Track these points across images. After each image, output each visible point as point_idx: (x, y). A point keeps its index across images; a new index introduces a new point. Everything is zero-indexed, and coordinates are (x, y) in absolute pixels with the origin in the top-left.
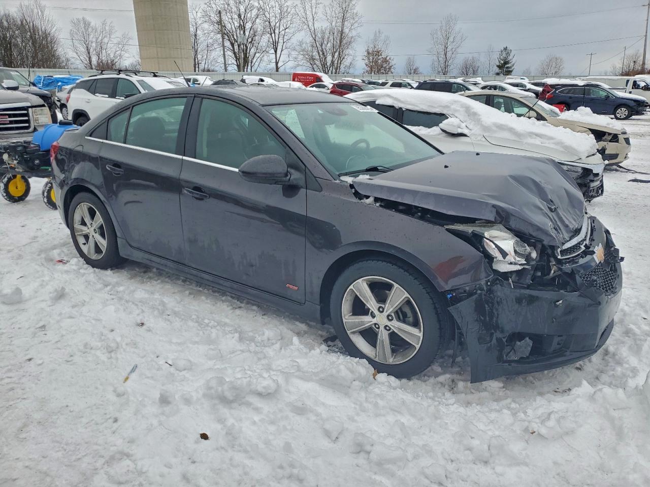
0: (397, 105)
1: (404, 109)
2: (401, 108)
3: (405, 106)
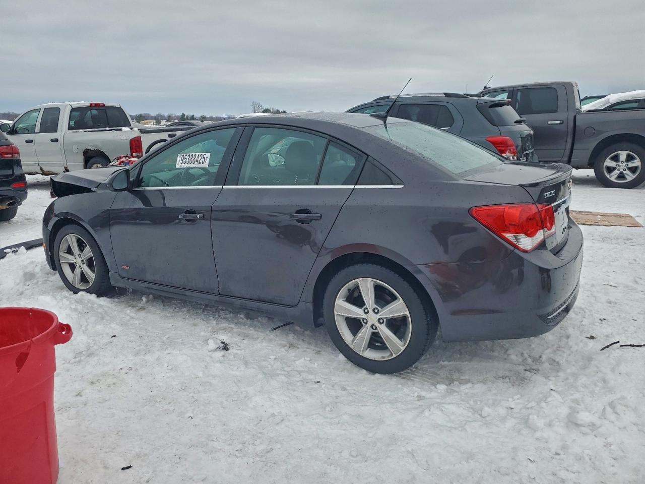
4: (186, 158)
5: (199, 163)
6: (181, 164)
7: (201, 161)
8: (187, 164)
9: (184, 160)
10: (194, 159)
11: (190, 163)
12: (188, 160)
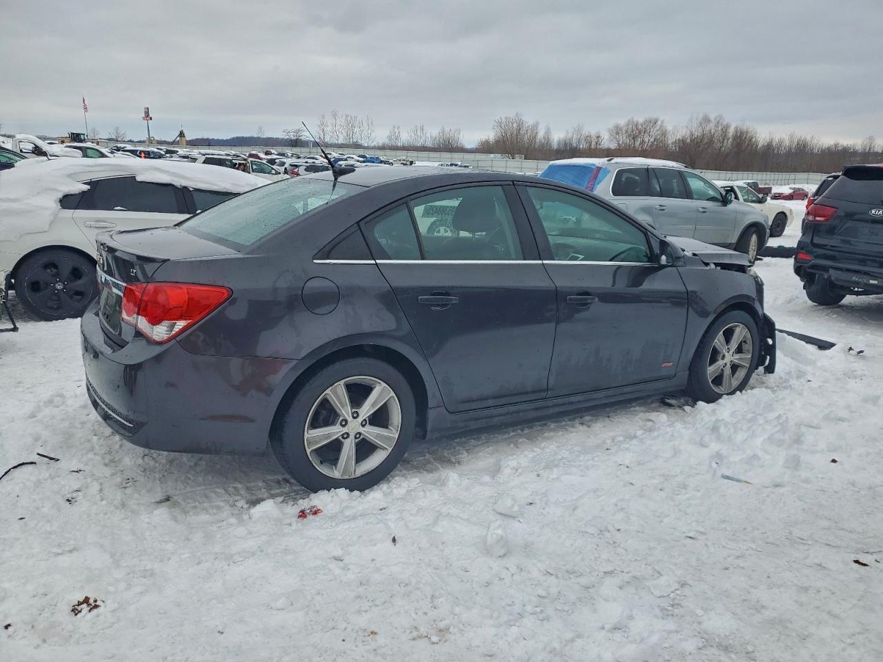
0: (178, 182)
1: (191, 189)
2: (185, 188)
3: (191, 185)
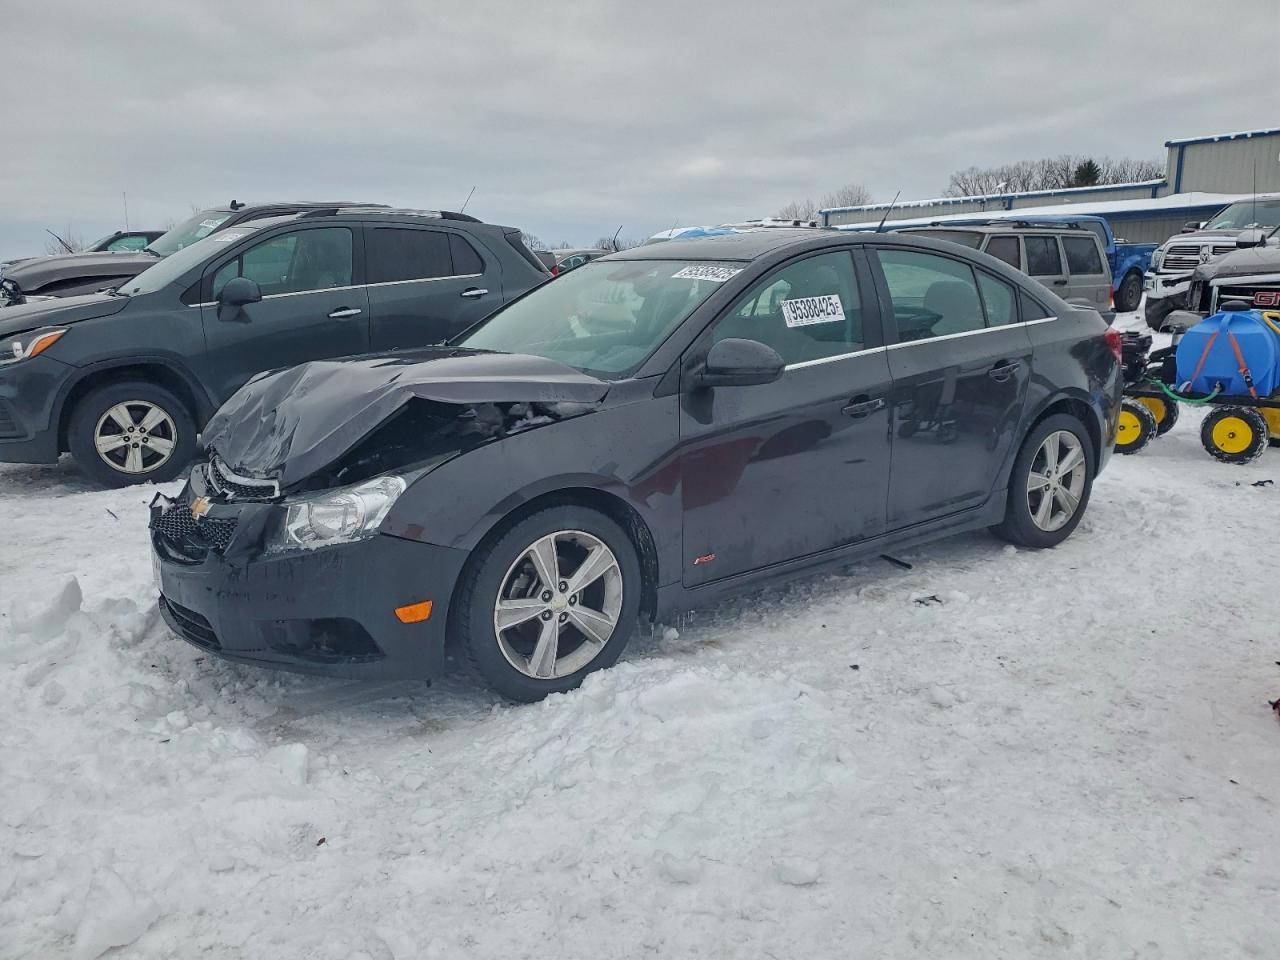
4: (798, 308)
5: (829, 314)
6: (796, 319)
7: (829, 311)
8: (807, 317)
9: (798, 312)
10: (815, 307)
11: (813, 316)
12: (804, 311)
